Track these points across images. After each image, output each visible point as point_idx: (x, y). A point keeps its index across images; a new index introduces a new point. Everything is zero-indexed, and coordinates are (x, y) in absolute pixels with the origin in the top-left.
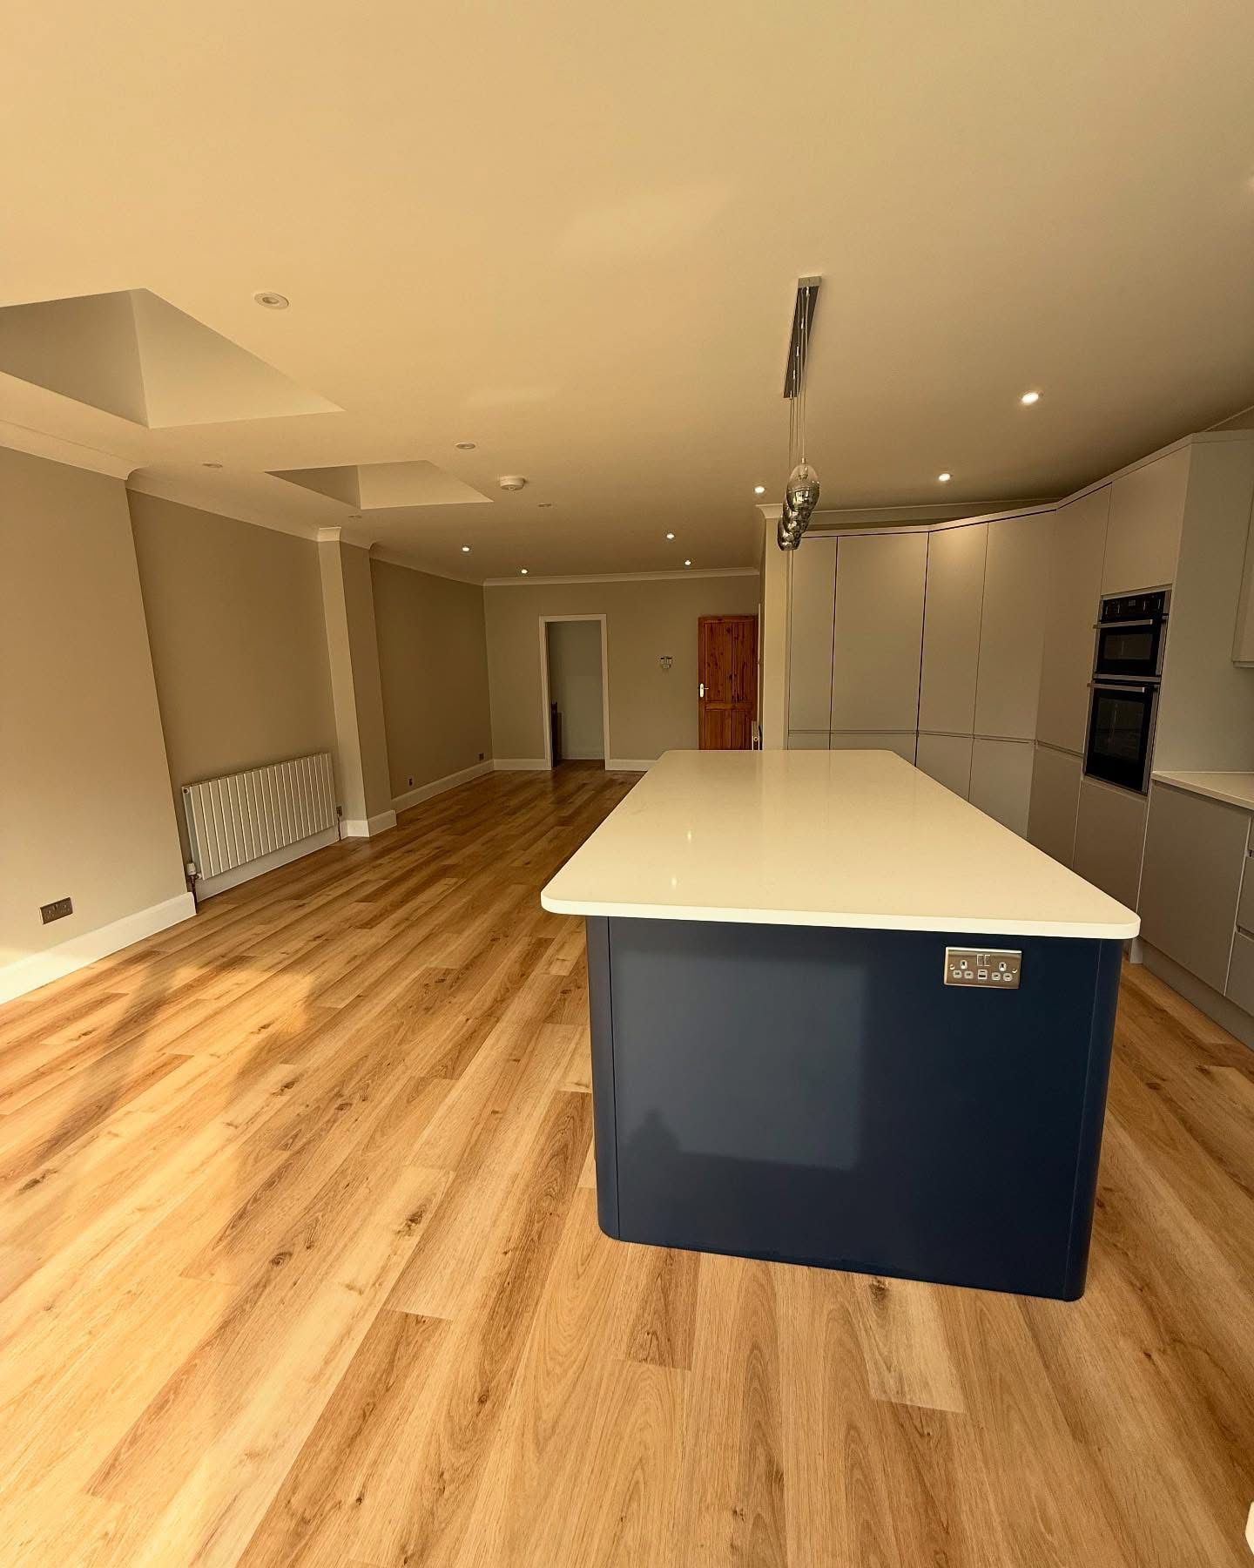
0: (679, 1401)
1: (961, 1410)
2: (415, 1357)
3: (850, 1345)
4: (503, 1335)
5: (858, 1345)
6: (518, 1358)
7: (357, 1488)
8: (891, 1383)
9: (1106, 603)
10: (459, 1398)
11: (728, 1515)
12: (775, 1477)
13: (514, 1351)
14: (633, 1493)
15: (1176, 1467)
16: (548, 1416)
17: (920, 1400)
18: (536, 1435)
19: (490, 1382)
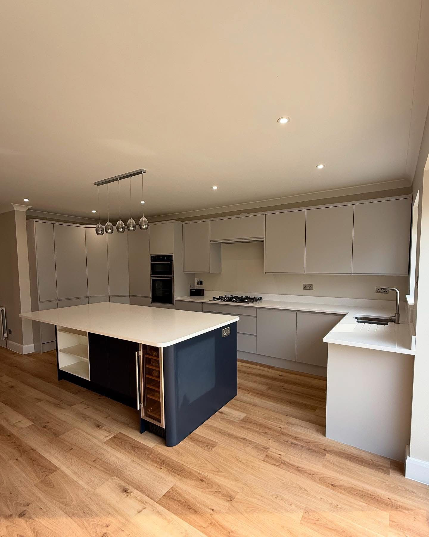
0: (224, 447)
1: (246, 414)
2: (180, 495)
3: (229, 420)
4: (187, 474)
5: (228, 420)
6: (196, 472)
7: (209, 510)
8: (238, 419)
9: (152, 257)
10: (199, 485)
11: (247, 447)
12: (244, 439)
13: (193, 472)
14: (237, 459)
15: (263, 401)
16: (214, 469)
17: (242, 418)
18: (217, 472)
19: (198, 478)
